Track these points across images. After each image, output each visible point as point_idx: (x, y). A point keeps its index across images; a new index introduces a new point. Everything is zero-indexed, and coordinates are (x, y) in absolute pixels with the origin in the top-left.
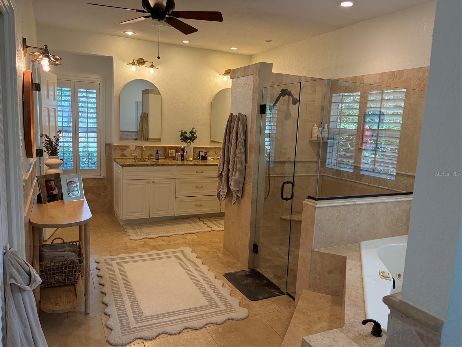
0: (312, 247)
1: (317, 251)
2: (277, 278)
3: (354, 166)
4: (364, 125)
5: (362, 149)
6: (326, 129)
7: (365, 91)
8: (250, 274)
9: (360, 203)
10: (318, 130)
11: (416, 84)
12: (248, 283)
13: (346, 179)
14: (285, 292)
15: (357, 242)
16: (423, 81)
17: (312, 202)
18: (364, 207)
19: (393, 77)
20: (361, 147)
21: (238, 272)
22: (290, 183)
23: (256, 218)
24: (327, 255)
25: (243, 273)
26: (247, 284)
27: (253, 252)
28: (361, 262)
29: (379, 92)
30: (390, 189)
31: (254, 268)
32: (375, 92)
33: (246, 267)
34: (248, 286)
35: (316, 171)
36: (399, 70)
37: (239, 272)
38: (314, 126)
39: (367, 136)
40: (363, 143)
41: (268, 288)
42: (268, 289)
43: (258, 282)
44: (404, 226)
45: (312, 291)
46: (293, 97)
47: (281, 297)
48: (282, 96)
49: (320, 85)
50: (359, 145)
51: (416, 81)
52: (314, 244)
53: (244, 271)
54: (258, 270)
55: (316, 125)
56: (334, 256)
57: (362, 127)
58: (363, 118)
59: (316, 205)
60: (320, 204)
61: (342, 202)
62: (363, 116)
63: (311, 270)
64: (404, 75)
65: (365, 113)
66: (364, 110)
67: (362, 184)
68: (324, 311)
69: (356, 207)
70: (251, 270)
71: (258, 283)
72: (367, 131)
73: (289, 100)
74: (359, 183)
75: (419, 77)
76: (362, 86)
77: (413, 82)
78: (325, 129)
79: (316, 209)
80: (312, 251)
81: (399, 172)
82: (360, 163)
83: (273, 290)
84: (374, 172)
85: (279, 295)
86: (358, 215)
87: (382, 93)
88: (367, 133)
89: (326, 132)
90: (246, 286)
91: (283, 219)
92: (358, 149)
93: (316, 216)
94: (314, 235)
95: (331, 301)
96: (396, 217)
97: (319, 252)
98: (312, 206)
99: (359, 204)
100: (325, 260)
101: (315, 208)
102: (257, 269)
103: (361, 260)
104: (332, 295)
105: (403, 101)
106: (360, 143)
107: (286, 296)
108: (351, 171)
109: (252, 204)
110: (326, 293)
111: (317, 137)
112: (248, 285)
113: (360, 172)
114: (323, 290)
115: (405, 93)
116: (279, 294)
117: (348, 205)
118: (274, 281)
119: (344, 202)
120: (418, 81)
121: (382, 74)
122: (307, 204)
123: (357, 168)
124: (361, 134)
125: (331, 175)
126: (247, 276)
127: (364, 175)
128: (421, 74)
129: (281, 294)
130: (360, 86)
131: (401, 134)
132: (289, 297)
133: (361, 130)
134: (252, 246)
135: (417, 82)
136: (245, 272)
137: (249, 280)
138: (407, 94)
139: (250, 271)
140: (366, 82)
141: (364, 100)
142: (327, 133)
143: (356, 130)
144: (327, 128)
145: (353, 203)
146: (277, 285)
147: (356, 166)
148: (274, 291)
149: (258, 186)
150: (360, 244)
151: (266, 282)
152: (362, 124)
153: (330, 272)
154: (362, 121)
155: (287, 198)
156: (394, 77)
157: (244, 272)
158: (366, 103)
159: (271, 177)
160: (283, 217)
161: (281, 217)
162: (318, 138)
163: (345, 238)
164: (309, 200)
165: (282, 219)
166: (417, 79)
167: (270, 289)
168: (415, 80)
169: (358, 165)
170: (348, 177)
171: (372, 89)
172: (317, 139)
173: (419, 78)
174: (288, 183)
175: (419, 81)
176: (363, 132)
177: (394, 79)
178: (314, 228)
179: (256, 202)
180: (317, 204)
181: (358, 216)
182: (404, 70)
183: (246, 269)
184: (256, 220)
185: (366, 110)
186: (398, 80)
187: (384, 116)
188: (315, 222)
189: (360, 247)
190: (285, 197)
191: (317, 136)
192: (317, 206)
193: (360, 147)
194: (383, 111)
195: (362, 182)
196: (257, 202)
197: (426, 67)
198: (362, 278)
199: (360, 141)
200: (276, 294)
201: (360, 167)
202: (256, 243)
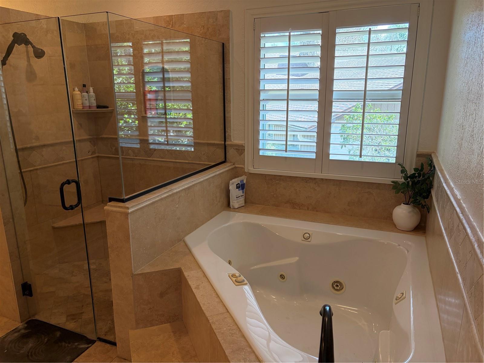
0: (132, 269)
1: (140, 273)
2: (73, 319)
3: (141, 140)
4: (144, 87)
5: (146, 117)
6: (92, 94)
7: (138, 41)
8: (27, 331)
9: (177, 190)
10: (81, 96)
11: (201, 33)
12: (30, 349)
13: (132, 157)
14: (95, 339)
15: (181, 240)
16: (208, 29)
17: (119, 207)
18: (182, 194)
19: (171, 23)
20: (145, 115)
21: (5, 337)
22: (72, 182)
23: (17, 244)
24: (154, 274)
25: (16, 334)
26: (28, 353)
27: (24, 295)
28: (201, 268)
29: (156, 42)
30: (190, 162)
31: (30, 317)
32: (151, 42)
33: (16, 321)
34: (32, 356)
35: (88, 152)
36: (178, 15)
37: (7, 334)
38: (74, 91)
39: (150, 100)
40: (147, 109)
41: (67, 343)
42: (67, 345)
43: (46, 339)
44: (219, 203)
45: (142, 328)
46: (33, 47)
47: (92, 349)
48: (16, 44)
49: (71, 30)
50: (141, 112)
51: (200, 30)
52: (134, 264)
53: (16, 330)
54: (39, 317)
55: (76, 89)
56: (164, 273)
57: (141, 88)
58: (141, 77)
59: (127, 210)
60: (132, 207)
61: (158, 196)
62: (141, 74)
63: (136, 301)
64: (184, 21)
65: (143, 70)
66: (140, 66)
67: (153, 160)
68: (171, 354)
69: (173, 198)
70: (26, 323)
71: (47, 342)
72: (149, 94)
73: (27, 52)
74: (151, 160)
75: (203, 24)
76: (132, 34)
77: (197, 31)
78: (90, 94)
79: (129, 216)
80: (133, 275)
81: (197, 141)
82: (147, 135)
83: (76, 344)
84: (168, 144)
85: (88, 348)
86: (177, 206)
87: (162, 44)
88: (149, 96)
89: (93, 98)
90: (28, 356)
91: (57, 228)
92: (141, 117)
93: (130, 226)
94: (132, 253)
95: (173, 332)
96: (212, 195)
97: (142, 274)
98: (121, 213)
99: (177, 193)
100: (153, 281)
101: (127, 214)
102: (37, 317)
103: (199, 267)
104: (170, 322)
105: (189, 54)
106: (143, 109)
107: (98, 343)
108: (138, 146)
109: (5, 226)
110: (162, 323)
111: (82, 106)
112: (31, 353)
113: (149, 146)
114: (156, 320)
115: (189, 44)
116: (86, 346)
117: (165, 198)
118: (71, 326)
119: (160, 195)
120: (202, 29)
121: (157, 18)
122: (112, 211)
123: (144, 142)
124: (142, 98)
125: (110, 155)
126: (25, 337)
127: (155, 150)
128: (205, 20)
129: (89, 345)
130: (129, 34)
131: (192, 95)
132: (103, 344)
133: (142, 92)
134: (20, 288)
135: (202, 31)
136: (19, 331)
137: (31, 344)
138: (192, 45)
139: (26, 325)
140: (137, 27)
141: (139, 53)
142: (94, 100)
143: (134, 94)
144: (93, 92)
145: (170, 193)
146: (78, 331)
147: (144, 140)
148: (79, 345)
149: (11, 194)
150: (184, 241)
151: (58, 334)
152: (141, 85)
153: (162, 295)
154: (141, 81)
155: (71, 206)
156: (173, 23)
157: (16, 332)
158: (142, 58)
159: (24, 172)
160: (56, 225)
161: (53, 225)
162: (84, 107)
163: (168, 241)
164: (112, 203)
165: (54, 228)
166: (201, 26)
167: (69, 343)
168: (199, 28)
169: (145, 138)
170: (134, 155)
171: (147, 38)
172: (83, 109)
173: (204, 26)
174: (68, 182)
175: (204, 29)
176: (145, 95)
177: (172, 25)
178: (130, 244)
179: (11, 220)
180: (128, 208)
181: (177, 208)
182: (183, 14)
183: (18, 324)
184: (18, 248)
185: (143, 66)
186: (178, 27)
187: (169, 73)
188: (131, 234)
189: (186, 245)
190: (67, 205)
191: (82, 104)
192: (130, 211)
193: (143, 115)
194: (166, 67)
195: (154, 159)
196: (13, 219)
197: (210, 12)
198: (218, 296)
199: (143, 107)
200: (82, 348)
201: (148, 140)
202: (25, 281)
